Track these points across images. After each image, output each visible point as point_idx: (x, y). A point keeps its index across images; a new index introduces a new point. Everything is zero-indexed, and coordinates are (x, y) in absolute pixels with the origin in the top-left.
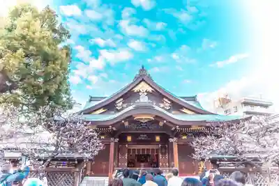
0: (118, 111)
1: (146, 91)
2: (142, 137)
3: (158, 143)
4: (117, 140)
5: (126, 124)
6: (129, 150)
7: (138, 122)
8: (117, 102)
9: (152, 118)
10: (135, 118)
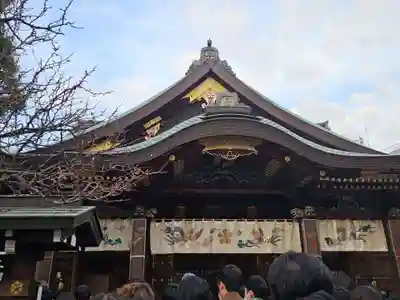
4: (153, 212)
9: (253, 149)
10: (206, 149)
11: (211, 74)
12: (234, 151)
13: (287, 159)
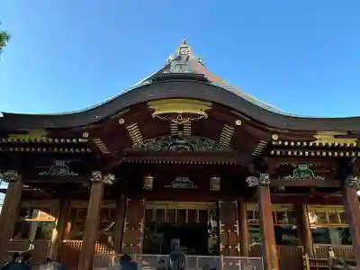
3: (214, 196)
4: (110, 179)
9: (204, 113)
10: (156, 113)
12: (185, 115)
13: (238, 123)
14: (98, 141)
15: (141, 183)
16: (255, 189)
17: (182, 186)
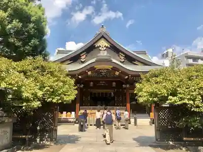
0: (83, 62)
1: (105, 46)
2: (102, 83)
3: (113, 88)
4: (82, 86)
5: (89, 73)
6: (91, 94)
7: (98, 72)
8: (81, 55)
11: (103, 37)
13: (120, 72)
14: (80, 77)
15: (89, 84)
16: (125, 88)
17: (103, 84)
